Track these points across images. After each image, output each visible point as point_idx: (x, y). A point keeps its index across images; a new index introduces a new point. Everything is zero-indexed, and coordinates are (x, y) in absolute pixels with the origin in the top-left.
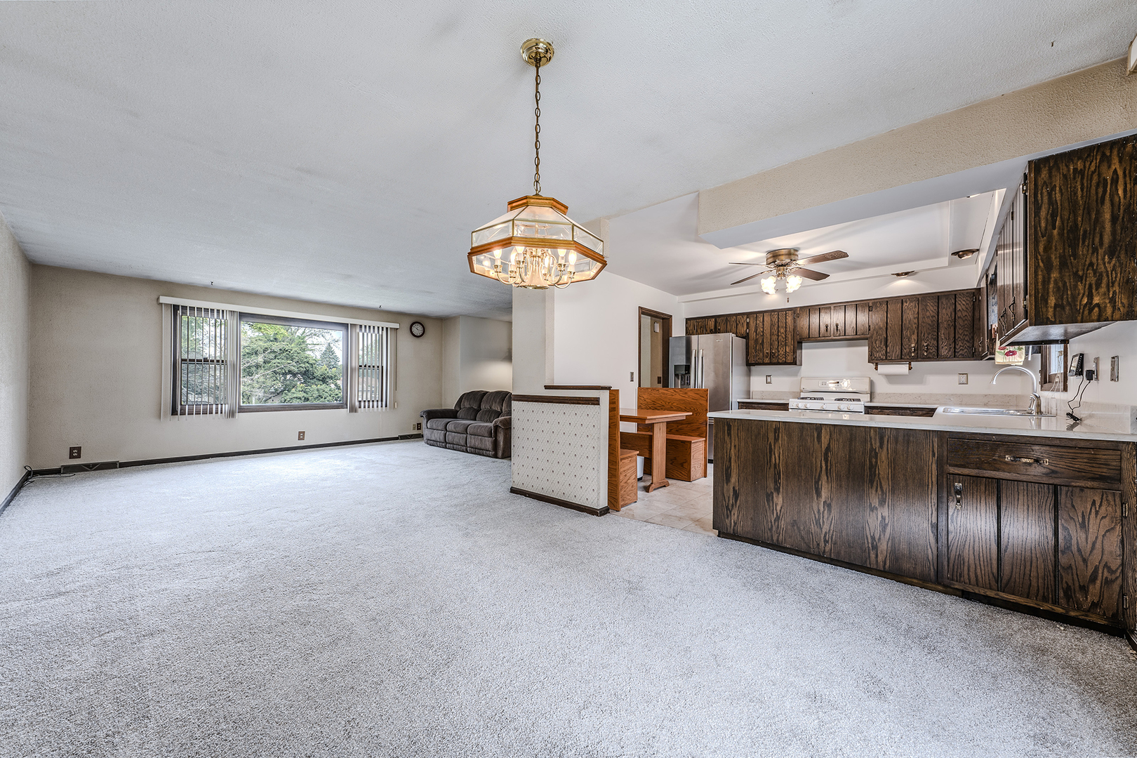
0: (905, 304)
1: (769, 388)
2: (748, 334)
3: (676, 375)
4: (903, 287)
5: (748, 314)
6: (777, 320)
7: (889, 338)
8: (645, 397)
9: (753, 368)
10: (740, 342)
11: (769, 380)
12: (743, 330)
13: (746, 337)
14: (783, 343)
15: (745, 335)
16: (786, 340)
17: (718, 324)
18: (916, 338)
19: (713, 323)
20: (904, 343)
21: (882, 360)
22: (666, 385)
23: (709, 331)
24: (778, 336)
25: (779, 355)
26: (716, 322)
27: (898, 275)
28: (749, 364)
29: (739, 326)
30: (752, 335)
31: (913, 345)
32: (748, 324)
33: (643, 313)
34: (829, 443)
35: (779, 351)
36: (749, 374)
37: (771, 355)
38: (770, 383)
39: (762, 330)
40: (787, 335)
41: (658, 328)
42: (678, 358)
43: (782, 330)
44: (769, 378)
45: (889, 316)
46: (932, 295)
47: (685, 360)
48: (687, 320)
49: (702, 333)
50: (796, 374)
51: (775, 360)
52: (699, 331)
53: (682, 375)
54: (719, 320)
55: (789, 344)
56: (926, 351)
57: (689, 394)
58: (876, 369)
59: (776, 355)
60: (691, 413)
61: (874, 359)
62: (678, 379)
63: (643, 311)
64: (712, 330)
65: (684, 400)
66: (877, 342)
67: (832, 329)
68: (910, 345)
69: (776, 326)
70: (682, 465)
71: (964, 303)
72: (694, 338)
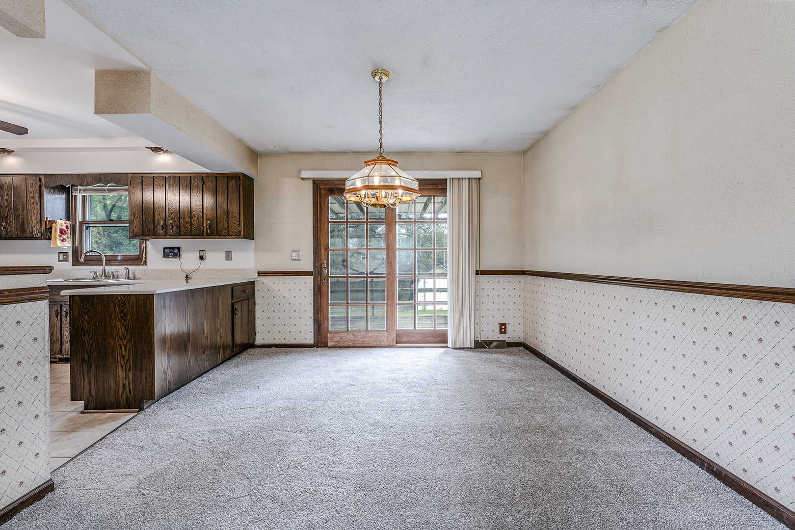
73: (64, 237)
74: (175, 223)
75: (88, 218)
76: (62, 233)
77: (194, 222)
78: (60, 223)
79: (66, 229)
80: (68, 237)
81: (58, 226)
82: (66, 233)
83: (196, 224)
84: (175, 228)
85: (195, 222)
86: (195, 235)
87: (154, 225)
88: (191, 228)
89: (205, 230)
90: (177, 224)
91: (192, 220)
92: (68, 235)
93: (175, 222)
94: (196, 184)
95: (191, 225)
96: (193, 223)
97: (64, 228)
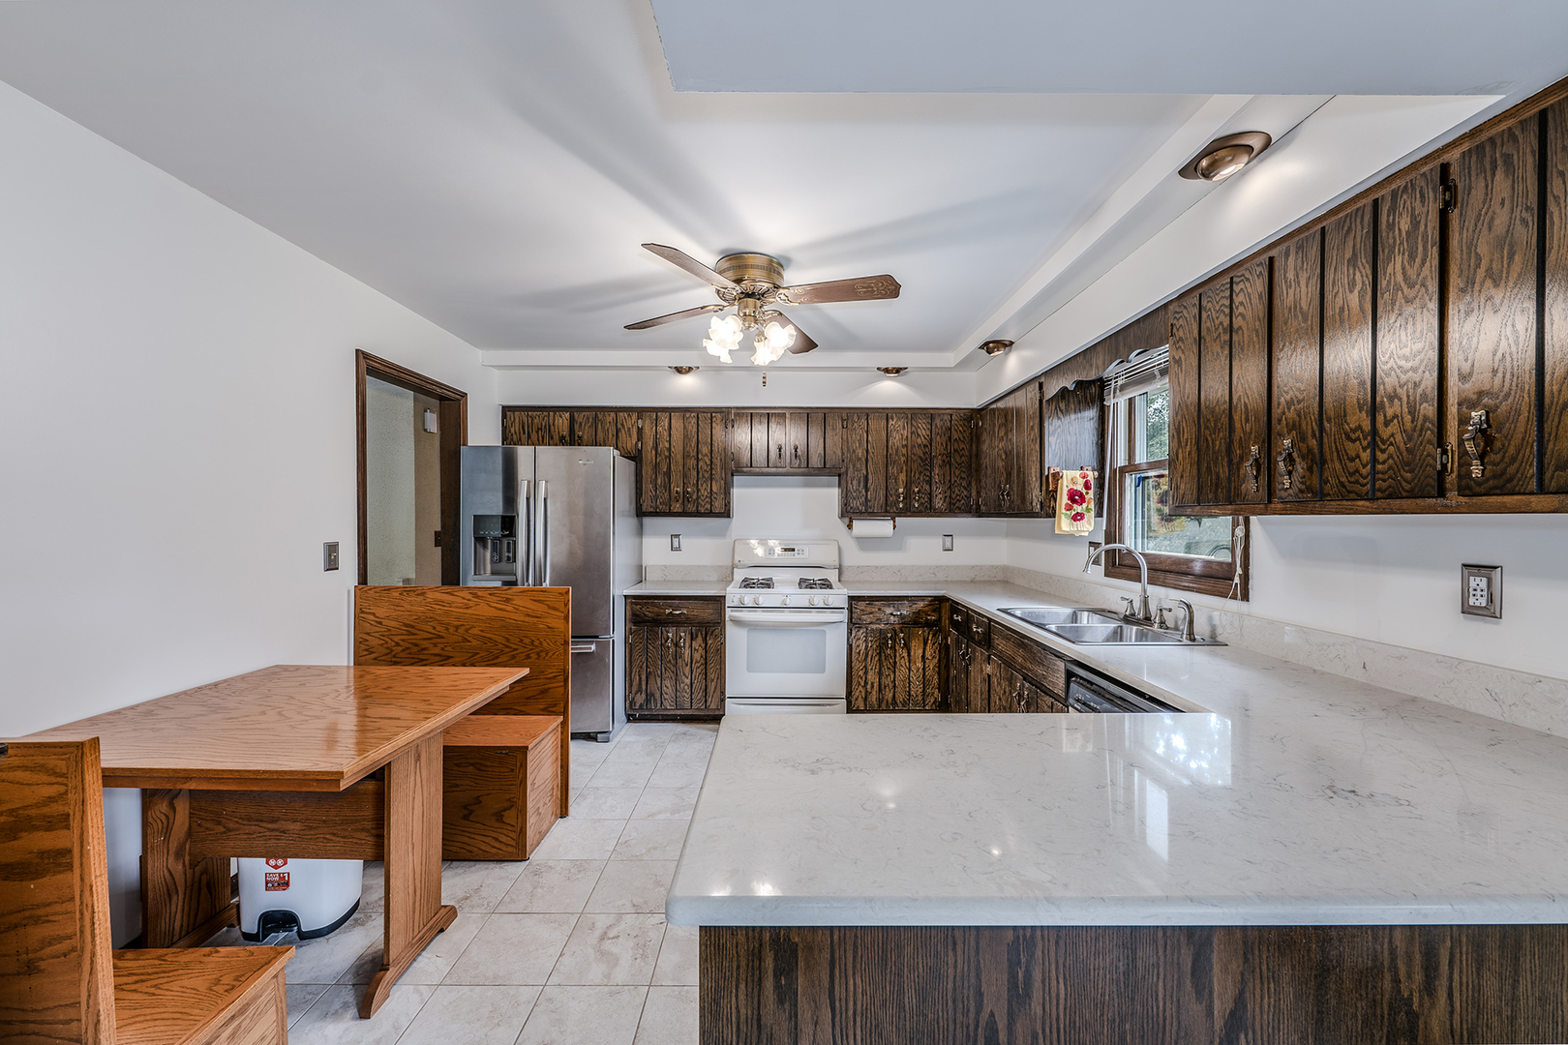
0: (891, 422)
1: (676, 559)
2: (640, 451)
3: (480, 540)
4: (889, 393)
5: (641, 411)
6: (695, 429)
7: (870, 476)
8: (381, 612)
9: (647, 521)
10: (626, 467)
11: (676, 545)
12: (630, 442)
13: (635, 457)
14: (707, 475)
15: (634, 453)
16: (711, 469)
17: (576, 427)
18: (904, 479)
19: (566, 423)
20: (890, 486)
21: (861, 512)
22: (451, 575)
23: (556, 438)
24: (698, 459)
25: (698, 498)
26: (572, 420)
27: (887, 371)
28: (640, 513)
29: (623, 434)
30: (649, 455)
31: (901, 490)
32: (640, 431)
33: (373, 372)
34: (1242, 993)
35: (698, 490)
36: (640, 531)
37: (686, 497)
38: (679, 549)
39: (667, 445)
40: (714, 460)
41: (432, 422)
42: (482, 499)
43: (705, 450)
44: (676, 540)
45: (870, 438)
46: (924, 412)
47: (501, 504)
48: (506, 410)
49: (543, 444)
50: (722, 533)
51: (691, 508)
52: (534, 436)
53: (495, 538)
54: (579, 417)
55: (717, 477)
56: (918, 501)
57: (517, 601)
58: (850, 527)
59: (695, 497)
60: (526, 671)
61: (849, 513)
62: (485, 547)
63: (371, 368)
64: (563, 437)
65: (502, 619)
66: (854, 482)
67: (788, 454)
68: (897, 490)
69: (695, 440)
70: (499, 816)
71: (961, 428)
72: (524, 453)
73: (1078, 508)
74: (1303, 446)
75: (1141, 458)
76: (1074, 501)
77: (1390, 430)
78: (1070, 478)
79: (1084, 491)
80: (1088, 510)
81: (1065, 483)
82: (1083, 499)
83: (1399, 438)
84: (1300, 467)
85: (1394, 427)
86: (1390, 497)
87: (1230, 462)
88: (1374, 460)
89: (1453, 464)
90: (1310, 450)
91: (1380, 418)
92: (1089, 503)
93: (1303, 439)
94: (1404, 224)
95: (1373, 445)
96: (1385, 432)
97: (1080, 487)
